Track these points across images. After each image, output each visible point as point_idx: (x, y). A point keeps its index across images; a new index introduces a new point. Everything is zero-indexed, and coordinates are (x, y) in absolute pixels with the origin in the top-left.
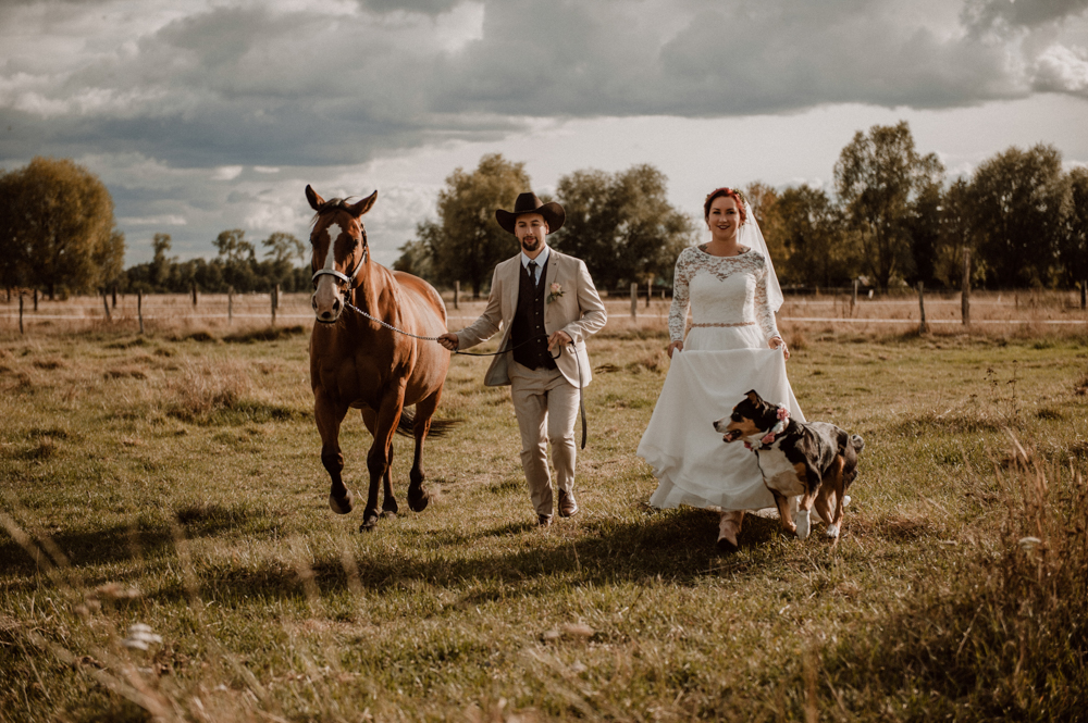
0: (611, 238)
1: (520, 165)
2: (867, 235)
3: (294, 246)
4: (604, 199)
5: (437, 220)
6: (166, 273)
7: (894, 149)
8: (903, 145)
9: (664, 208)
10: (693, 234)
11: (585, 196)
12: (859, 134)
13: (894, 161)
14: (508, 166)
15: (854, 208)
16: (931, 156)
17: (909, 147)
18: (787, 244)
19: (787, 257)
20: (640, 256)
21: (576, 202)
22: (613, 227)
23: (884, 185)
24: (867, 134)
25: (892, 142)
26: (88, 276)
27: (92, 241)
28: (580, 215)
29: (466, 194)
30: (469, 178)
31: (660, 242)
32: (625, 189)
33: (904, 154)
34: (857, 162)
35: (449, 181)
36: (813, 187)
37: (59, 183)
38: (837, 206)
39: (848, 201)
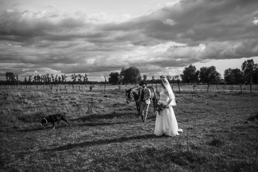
0: (208, 76)
1: (195, 66)
2: (247, 76)
3: (170, 77)
4: (207, 71)
5: (183, 74)
6: (154, 81)
7: (251, 63)
8: (252, 63)
9: (216, 72)
10: (220, 76)
11: (204, 70)
12: (245, 61)
13: (251, 65)
14: (193, 66)
15: (244, 72)
16: (257, 64)
17: (253, 62)
18: (234, 77)
19: (234, 79)
20: (212, 79)
21: (203, 71)
22: (208, 75)
23: (249, 68)
24: (246, 61)
25: (250, 62)
26: (137, 82)
27: (137, 77)
28: (204, 73)
29: (187, 70)
30: (187, 68)
31: (215, 77)
32: (210, 69)
33: (252, 64)
34: (245, 65)
35: (185, 68)
36: (238, 69)
37: (133, 70)
38: (242, 71)
39: (244, 71)
